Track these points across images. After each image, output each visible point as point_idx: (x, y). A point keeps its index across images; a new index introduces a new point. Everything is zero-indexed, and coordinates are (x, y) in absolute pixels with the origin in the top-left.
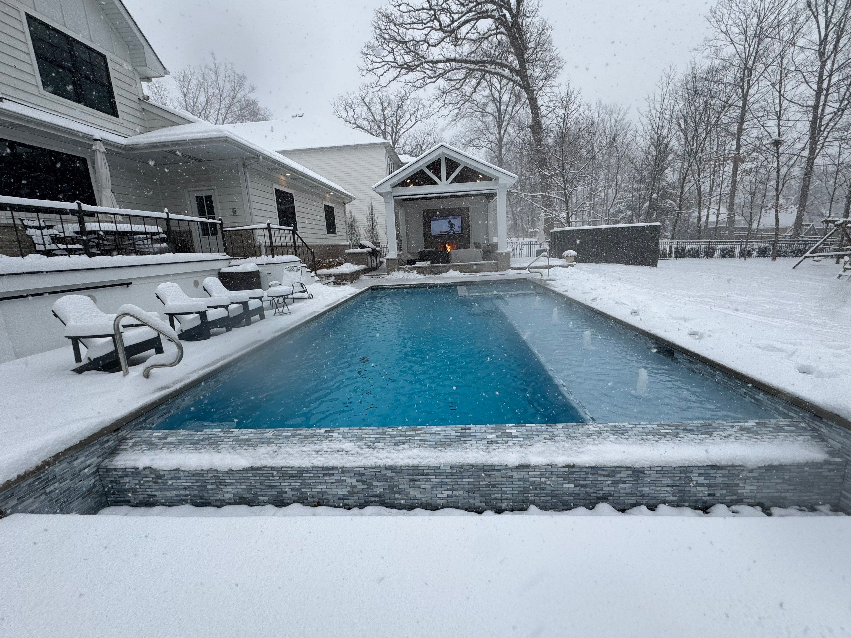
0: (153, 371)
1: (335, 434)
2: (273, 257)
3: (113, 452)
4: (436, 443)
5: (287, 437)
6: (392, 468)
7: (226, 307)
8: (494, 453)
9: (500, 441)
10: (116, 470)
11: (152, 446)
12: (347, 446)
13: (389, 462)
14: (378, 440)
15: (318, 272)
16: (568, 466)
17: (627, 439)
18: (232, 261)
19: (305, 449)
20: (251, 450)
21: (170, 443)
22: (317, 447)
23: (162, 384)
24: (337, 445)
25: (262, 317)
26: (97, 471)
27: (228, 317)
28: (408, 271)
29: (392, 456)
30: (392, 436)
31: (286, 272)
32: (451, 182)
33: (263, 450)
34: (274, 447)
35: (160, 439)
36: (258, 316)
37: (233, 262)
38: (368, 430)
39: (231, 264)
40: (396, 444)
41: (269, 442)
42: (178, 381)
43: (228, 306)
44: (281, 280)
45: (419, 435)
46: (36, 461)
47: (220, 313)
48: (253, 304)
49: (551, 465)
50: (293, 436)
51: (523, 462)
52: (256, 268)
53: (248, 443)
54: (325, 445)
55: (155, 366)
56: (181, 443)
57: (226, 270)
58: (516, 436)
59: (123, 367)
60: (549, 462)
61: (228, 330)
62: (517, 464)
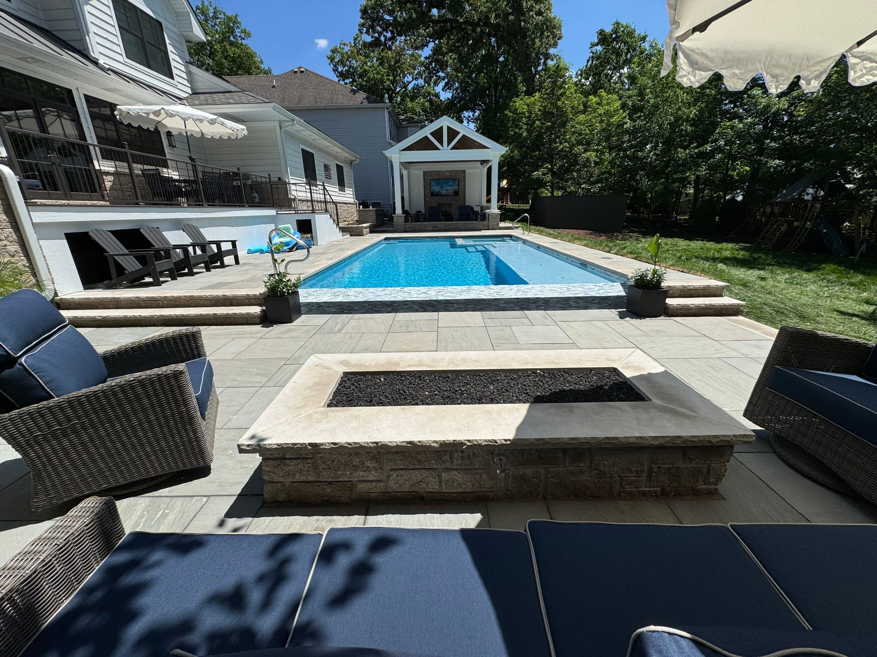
32: (454, 148)
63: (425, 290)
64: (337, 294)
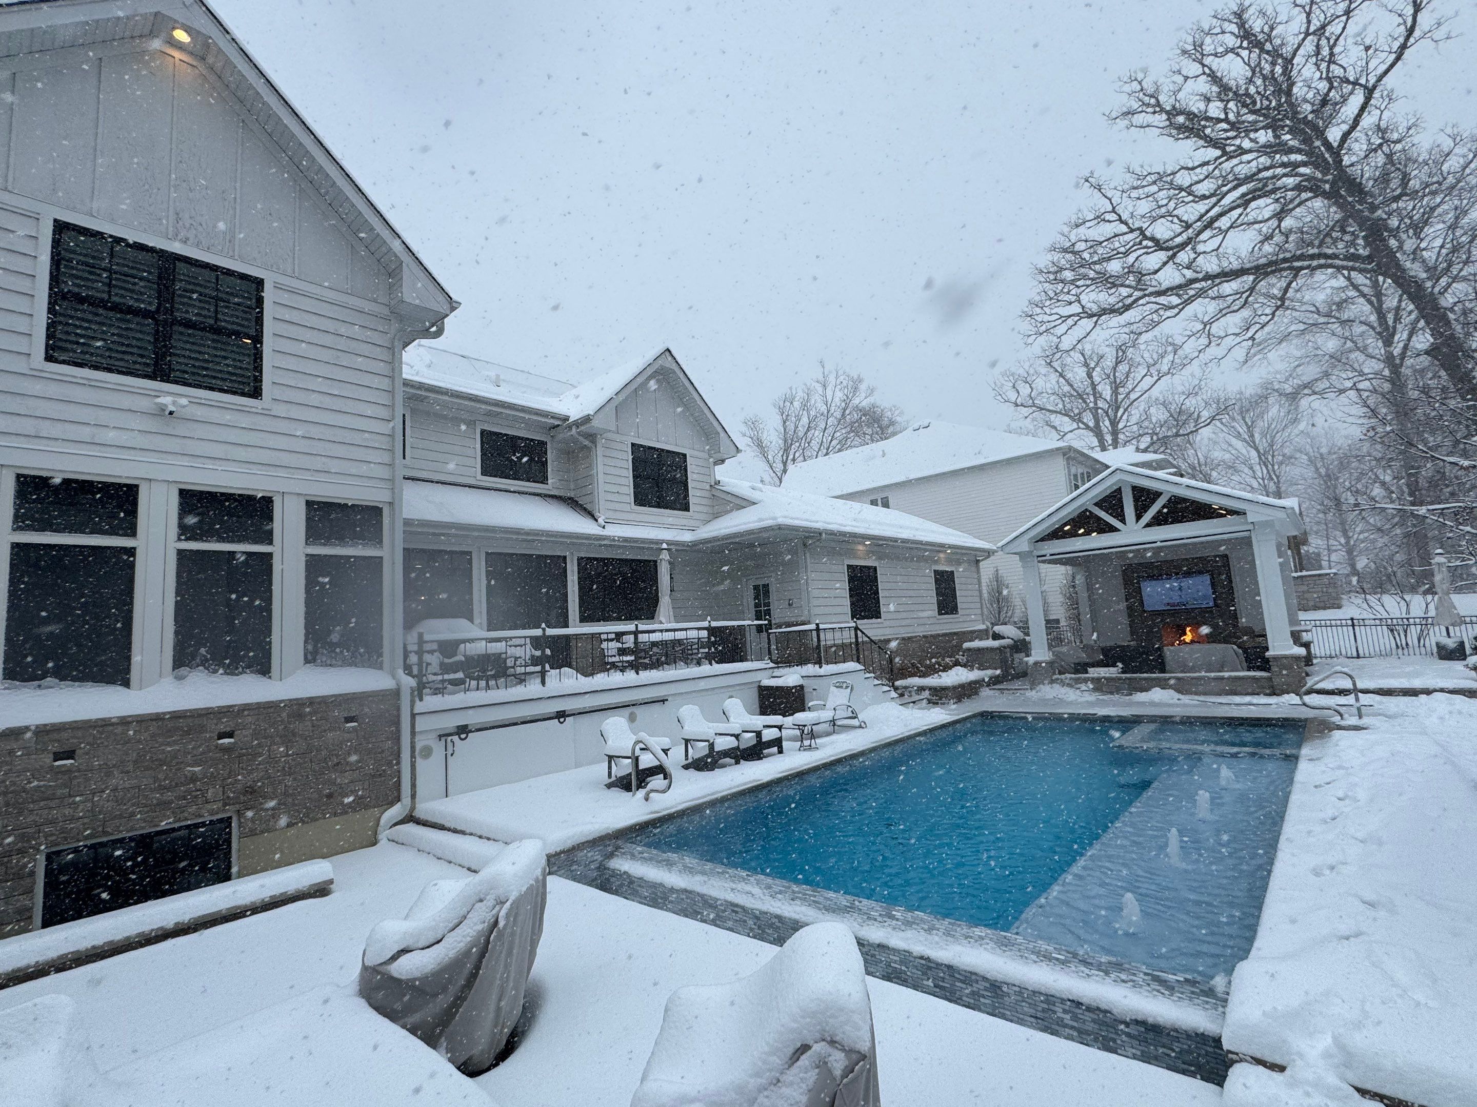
0: (652, 795)
1: (752, 879)
2: (820, 667)
3: (611, 855)
4: (824, 907)
5: (718, 873)
6: (778, 917)
7: (737, 736)
8: (866, 928)
9: (879, 919)
10: (609, 869)
11: (633, 857)
12: (756, 890)
13: (778, 912)
14: (780, 892)
15: (898, 683)
16: (922, 958)
17: (1005, 951)
18: (776, 670)
19: (726, 885)
20: (690, 876)
21: (644, 858)
22: (734, 886)
23: (656, 809)
24: (748, 888)
25: (780, 751)
26: (599, 868)
27: (738, 748)
28: (1070, 685)
29: (783, 907)
30: (794, 892)
31: (833, 689)
32: (1148, 525)
33: (699, 878)
34: (705, 878)
35: (640, 853)
36: (775, 749)
37: (777, 672)
38: (778, 881)
39: (774, 674)
40: (793, 900)
41: (703, 873)
42: (667, 809)
43: (738, 735)
44: (825, 700)
45: (815, 896)
46: (569, 844)
47: (730, 743)
48: (769, 735)
49: (908, 952)
50: (723, 873)
51: (885, 941)
52: (800, 682)
53: (690, 870)
54: (741, 886)
55: (652, 791)
56: (651, 859)
57: (767, 682)
58: (897, 920)
59: (634, 788)
60: (907, 948)
61: (737, 763)
62: (877, 942)
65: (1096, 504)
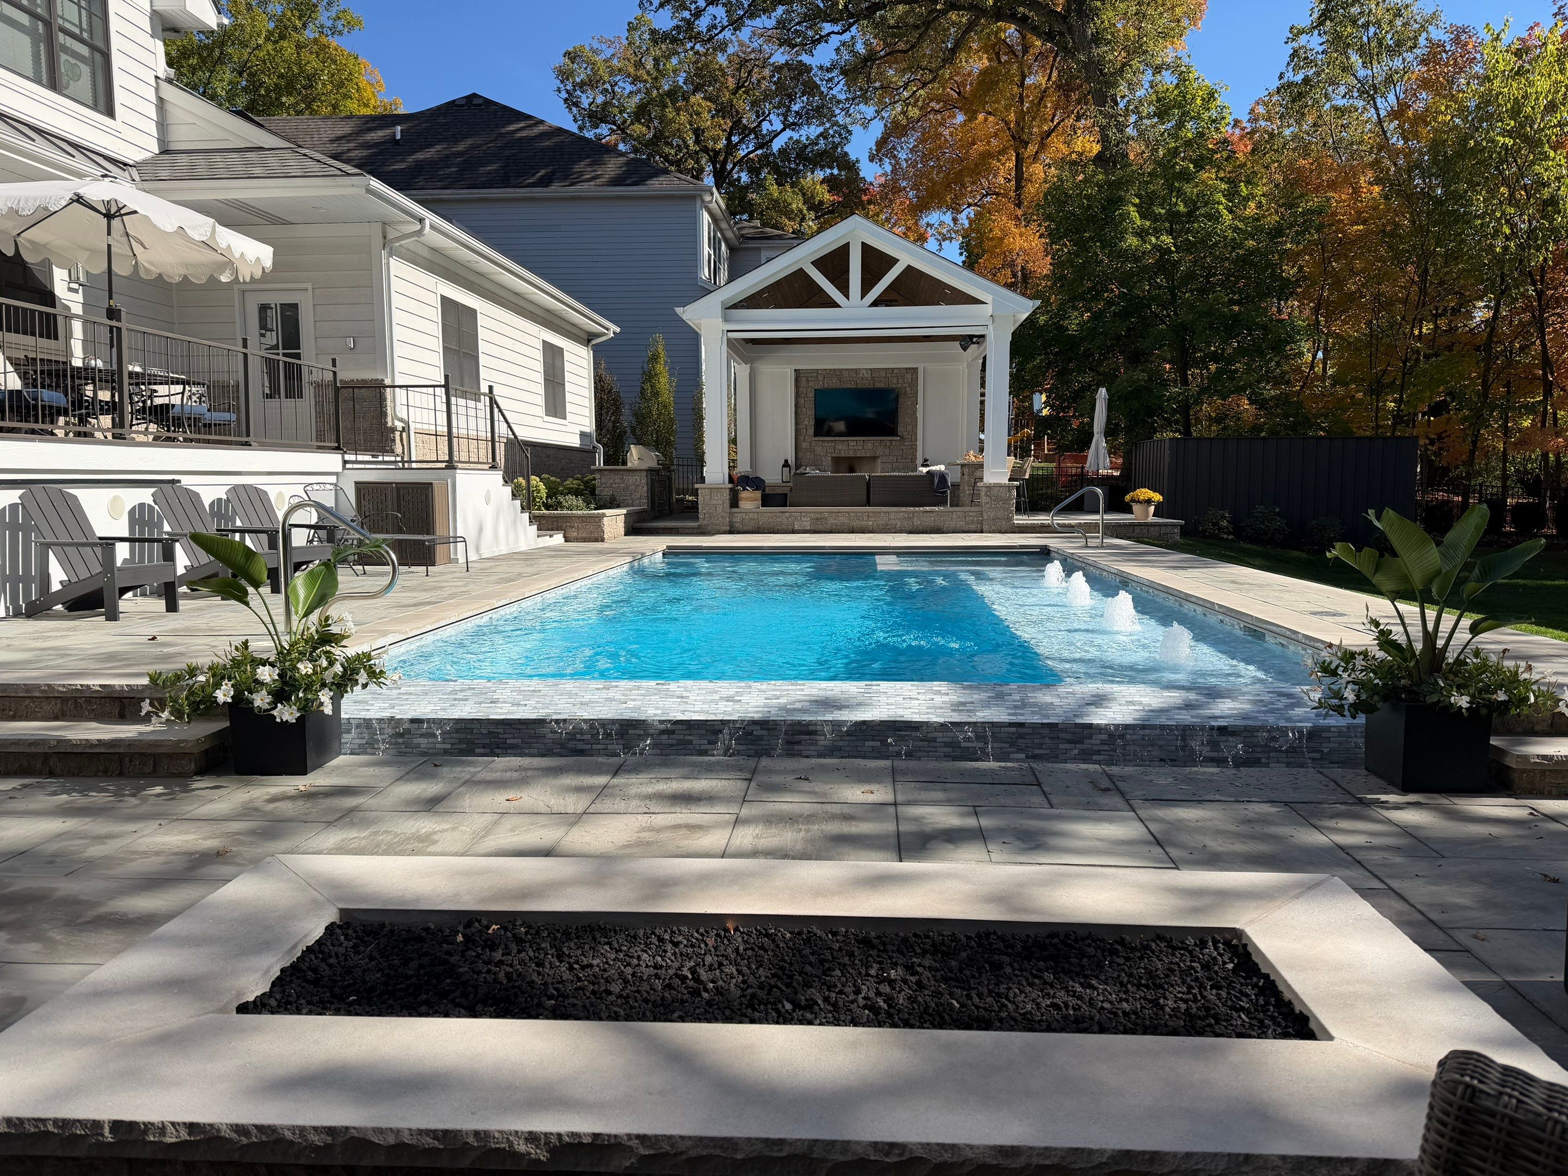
32: (875, 304)
63: (732, 692)
64: (460, 696)
65: (817, 264)
